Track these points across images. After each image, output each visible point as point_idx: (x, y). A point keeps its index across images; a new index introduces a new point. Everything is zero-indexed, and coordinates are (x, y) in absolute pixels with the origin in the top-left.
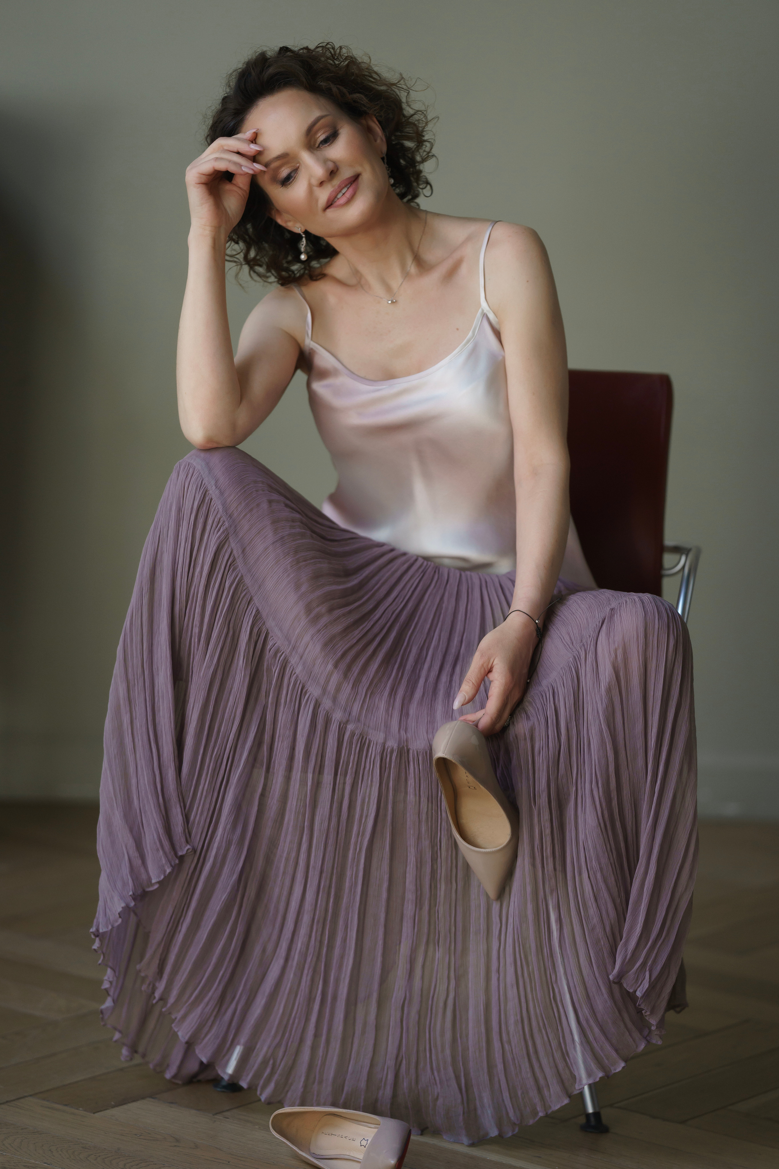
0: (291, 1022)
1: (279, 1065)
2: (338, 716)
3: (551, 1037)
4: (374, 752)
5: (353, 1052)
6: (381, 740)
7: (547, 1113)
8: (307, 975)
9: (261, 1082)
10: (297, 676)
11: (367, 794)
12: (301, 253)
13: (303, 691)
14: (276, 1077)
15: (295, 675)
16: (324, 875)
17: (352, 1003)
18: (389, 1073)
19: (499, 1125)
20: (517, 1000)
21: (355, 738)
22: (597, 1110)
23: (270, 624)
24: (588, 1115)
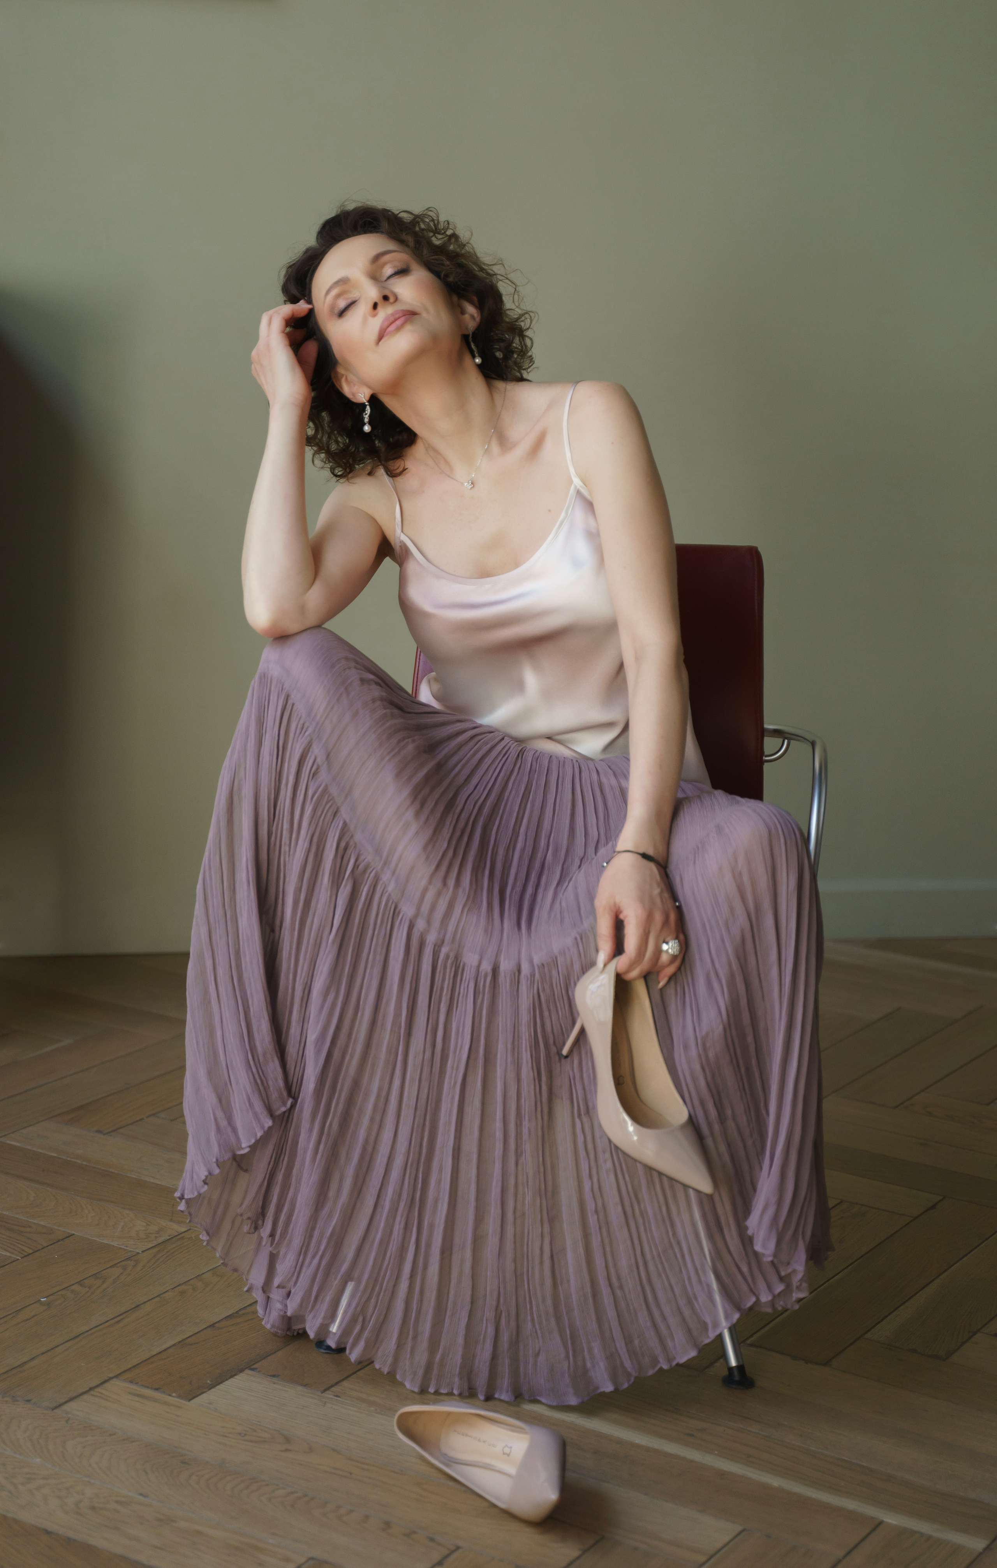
0: (382, 1274)
1: (370, 1320)
2: (431, 938)
3: (673, 1281)
4: (469, 974)
5: (449, 1303)
6: (475, 963)
7: (671, 1366)
8: (400, 1224)
9: (351, 1341)
10: (390, 895)
11: (462, 1023)
12: (364, 424)
13: (396, 913)
14: (366, 1334)
15: (387, 894)
16: (418, 1113)
17: (447, 1251)
18: (489, 1325)
19: (614, 1379)
20: (629, 1243)
21: (450, 961)
22: (741, 1363)
23: (358, 837)
24: (730, 1369)
